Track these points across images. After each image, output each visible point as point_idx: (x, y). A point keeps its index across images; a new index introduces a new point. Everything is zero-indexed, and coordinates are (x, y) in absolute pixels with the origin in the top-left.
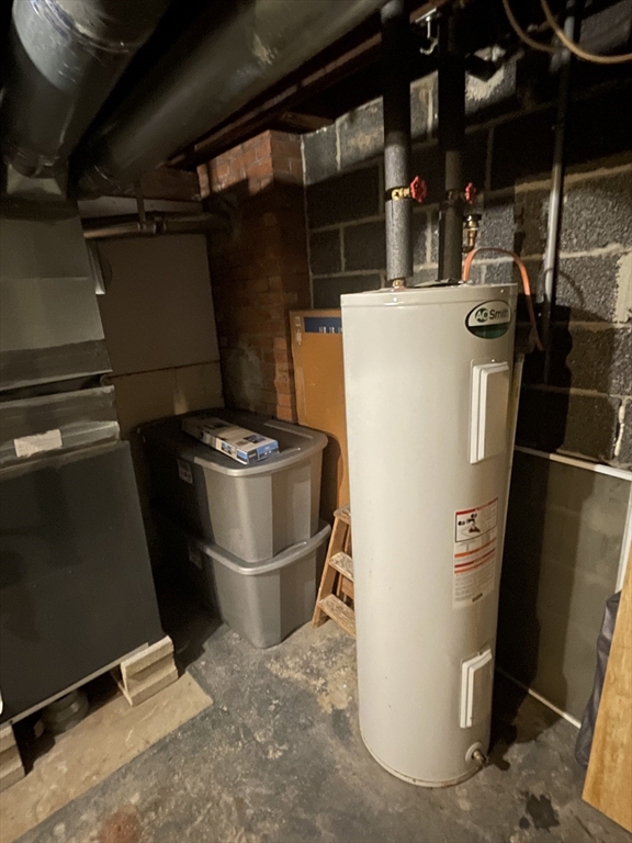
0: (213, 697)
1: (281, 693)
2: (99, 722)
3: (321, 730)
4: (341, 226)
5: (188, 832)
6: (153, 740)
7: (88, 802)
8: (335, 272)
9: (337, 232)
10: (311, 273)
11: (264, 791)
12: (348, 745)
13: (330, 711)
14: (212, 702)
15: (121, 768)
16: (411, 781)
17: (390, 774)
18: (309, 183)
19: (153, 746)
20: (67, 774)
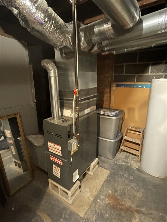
0: (109, 170)
1: (123, 167)
2: (87, 180)
3: (136, 172)
4: (125, 64)
5: (126, 195)
6: (104, 180)
7: (100, 195)
8: (122, 74)
9: (124, 65)
10: (114, 74)
11: (135, 185)
12: (144, 174)
13: (136, 169)
14: (110, 171)
15: (101, 187)
16: (161, 177)
17: (156, 177)
18: (116, 54)
19: (105, 182)
20: (90, 191)
